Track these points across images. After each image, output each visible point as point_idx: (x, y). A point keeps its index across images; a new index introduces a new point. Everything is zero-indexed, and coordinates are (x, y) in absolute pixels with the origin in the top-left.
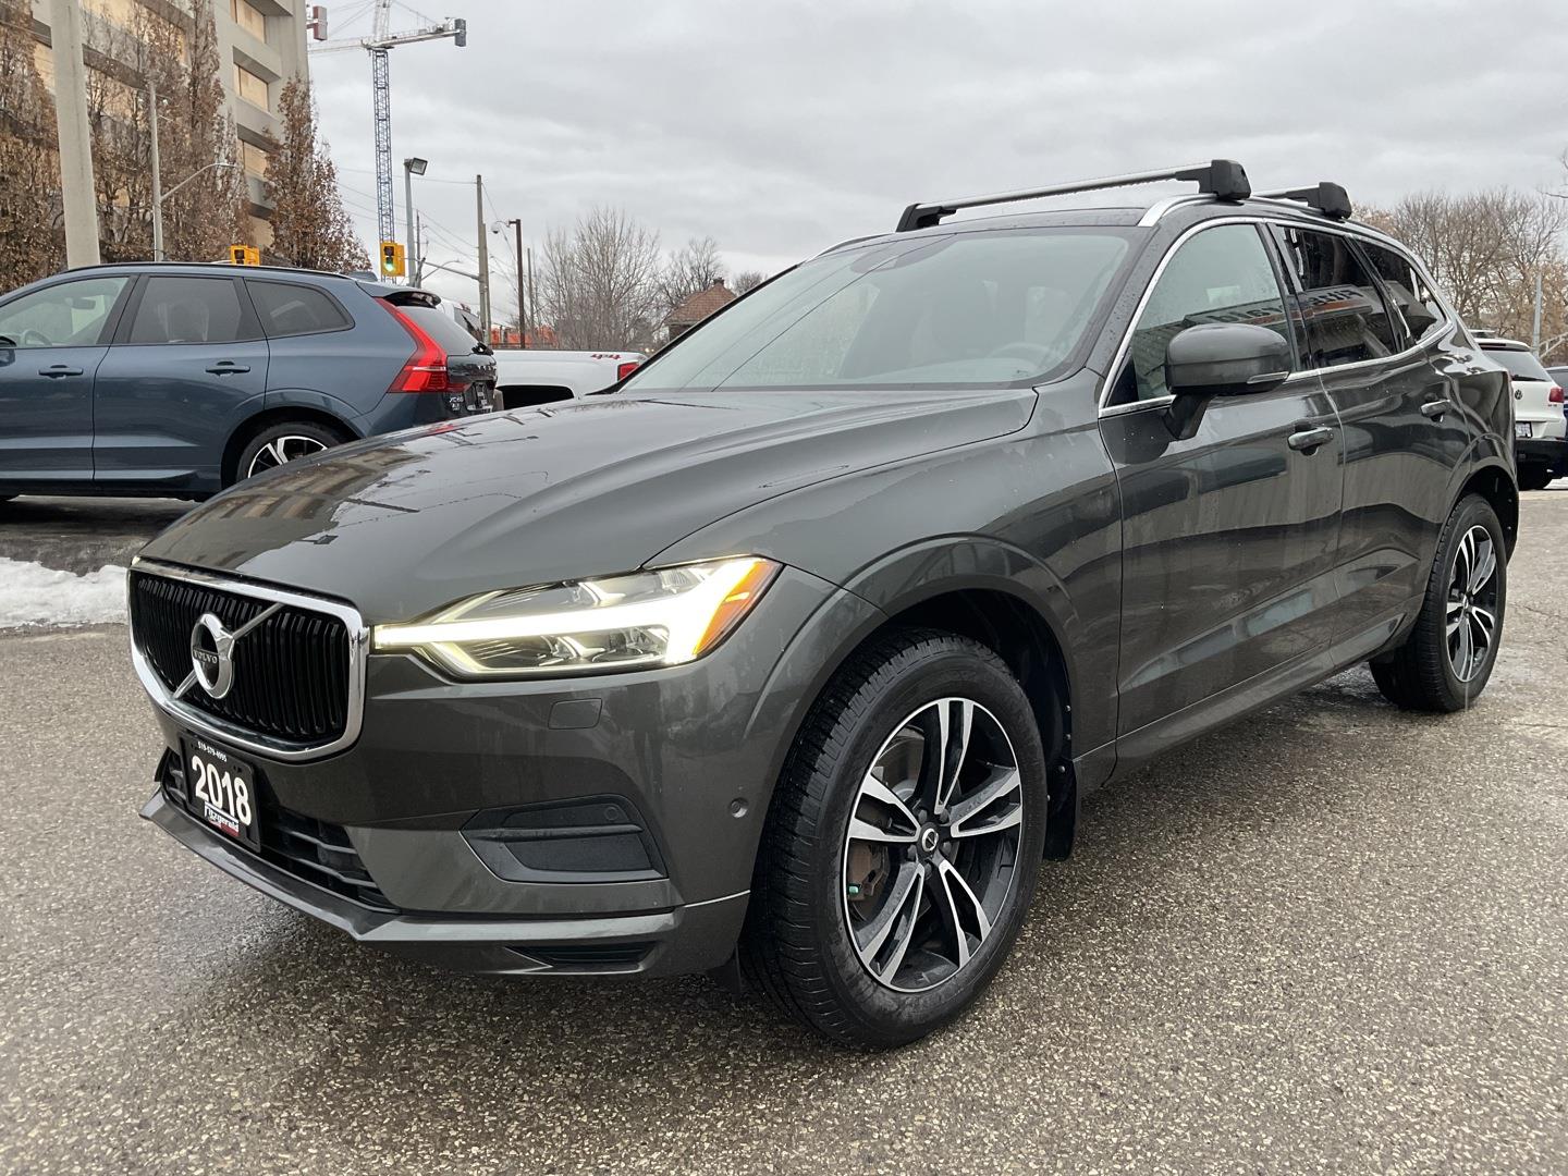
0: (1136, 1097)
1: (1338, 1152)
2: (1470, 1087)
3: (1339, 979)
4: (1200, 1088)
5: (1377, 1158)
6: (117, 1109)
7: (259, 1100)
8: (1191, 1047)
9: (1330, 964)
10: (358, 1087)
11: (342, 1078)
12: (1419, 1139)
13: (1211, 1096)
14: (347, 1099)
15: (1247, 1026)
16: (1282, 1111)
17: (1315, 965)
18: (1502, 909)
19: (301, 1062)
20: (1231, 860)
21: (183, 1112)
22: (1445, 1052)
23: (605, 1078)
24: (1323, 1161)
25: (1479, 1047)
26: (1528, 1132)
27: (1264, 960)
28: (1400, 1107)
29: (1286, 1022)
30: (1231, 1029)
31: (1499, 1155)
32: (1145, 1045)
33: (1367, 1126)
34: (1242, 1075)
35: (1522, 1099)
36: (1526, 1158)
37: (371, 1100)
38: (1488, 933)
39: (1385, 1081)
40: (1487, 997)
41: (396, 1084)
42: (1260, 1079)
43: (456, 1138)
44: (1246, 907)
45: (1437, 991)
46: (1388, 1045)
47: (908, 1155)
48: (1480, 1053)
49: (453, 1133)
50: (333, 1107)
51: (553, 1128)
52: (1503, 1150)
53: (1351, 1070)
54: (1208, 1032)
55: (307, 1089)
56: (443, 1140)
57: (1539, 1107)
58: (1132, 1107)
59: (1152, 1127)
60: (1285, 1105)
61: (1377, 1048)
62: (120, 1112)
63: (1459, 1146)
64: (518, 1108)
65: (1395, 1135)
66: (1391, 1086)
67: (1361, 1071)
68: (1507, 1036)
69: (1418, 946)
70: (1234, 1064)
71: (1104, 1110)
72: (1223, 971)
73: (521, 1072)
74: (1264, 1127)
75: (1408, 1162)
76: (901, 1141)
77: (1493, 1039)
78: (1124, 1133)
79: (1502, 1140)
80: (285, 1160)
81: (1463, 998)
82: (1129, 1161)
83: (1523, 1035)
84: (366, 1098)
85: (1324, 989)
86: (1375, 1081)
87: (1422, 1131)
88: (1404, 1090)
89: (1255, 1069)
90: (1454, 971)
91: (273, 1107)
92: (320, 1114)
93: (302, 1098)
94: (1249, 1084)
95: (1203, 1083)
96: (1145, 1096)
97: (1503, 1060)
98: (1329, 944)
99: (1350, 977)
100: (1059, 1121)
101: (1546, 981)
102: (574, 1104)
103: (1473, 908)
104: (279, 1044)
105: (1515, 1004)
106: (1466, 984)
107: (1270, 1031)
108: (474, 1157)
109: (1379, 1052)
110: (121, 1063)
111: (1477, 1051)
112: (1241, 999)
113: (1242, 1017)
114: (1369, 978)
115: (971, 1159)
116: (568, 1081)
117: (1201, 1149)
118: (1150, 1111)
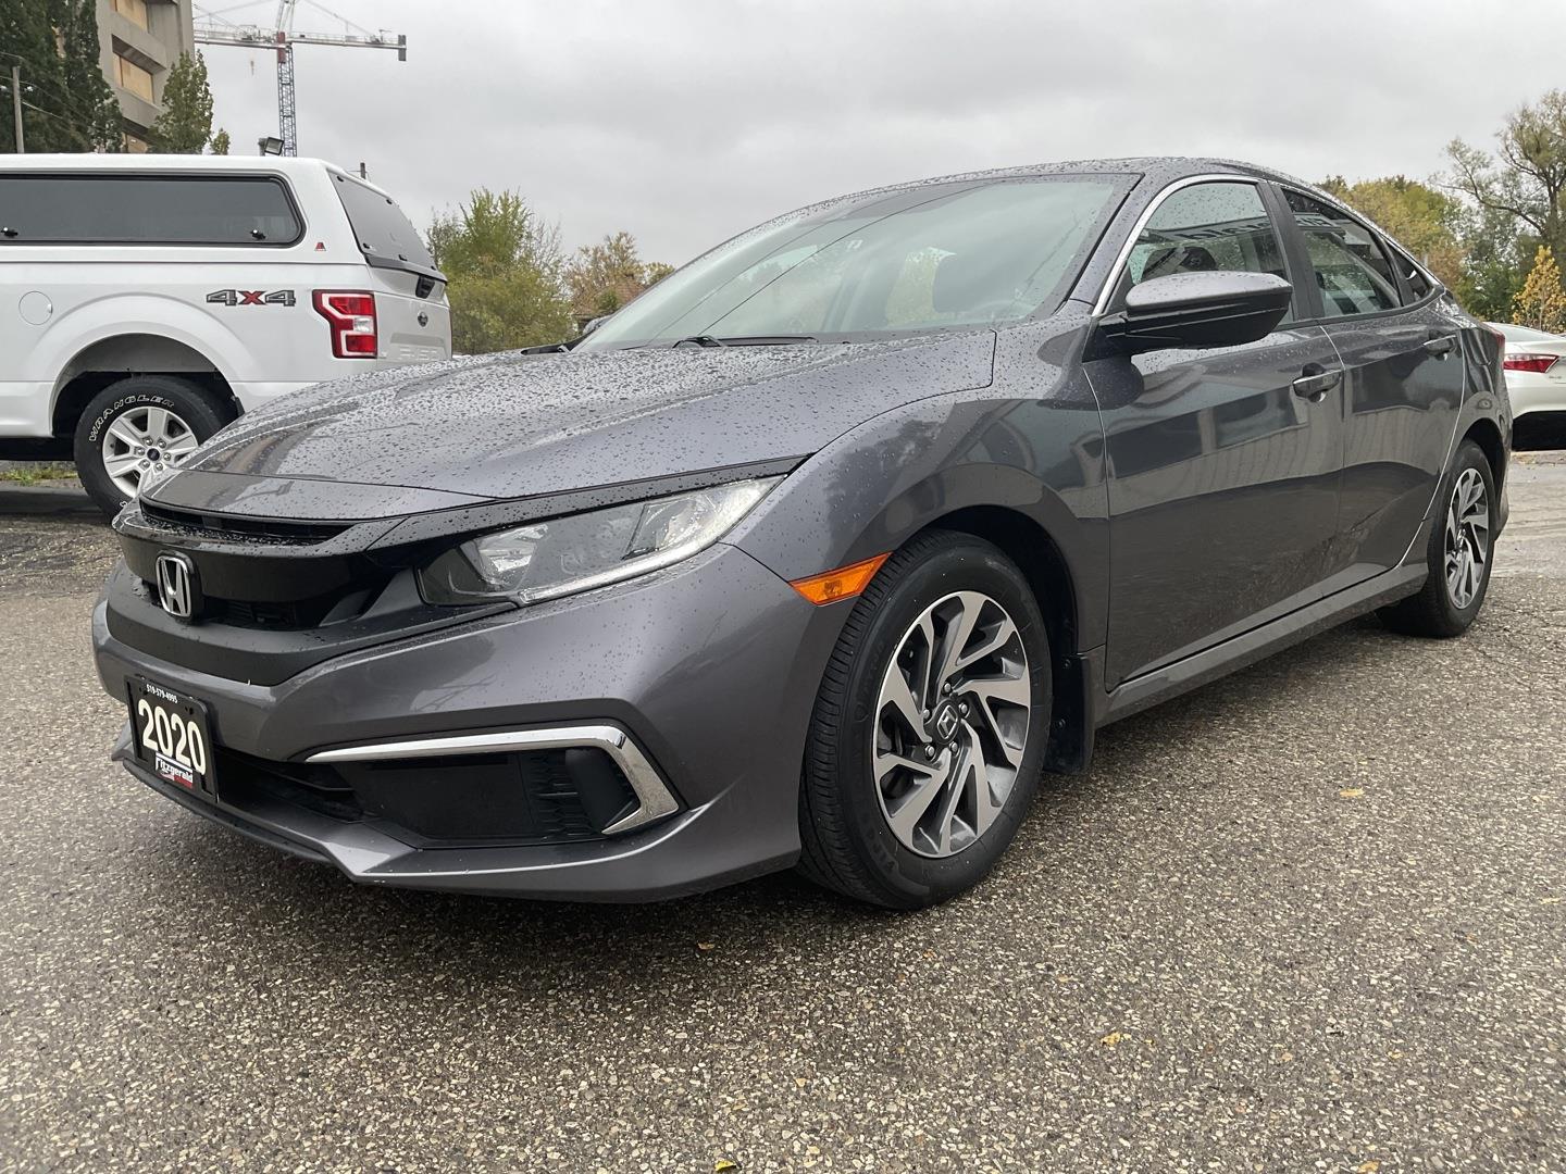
3: (843, 994)
8: (572, 1106)
9: (844, 975)
15: (672, 1070)
18: (1110, 893)
22: (922, 1100)
25: (975, 1089)
27: (761, 971)
29: (729, 1062)
30: (649, 1071)
32: (509, 1105)
38: (1073, 926)
39: (811, 1150)
40: (1025, 1015)
45: (963, 1008)
46: (849, 1091)
53: (773, 1133)
54: (613, 1081)
61: (833, 1097)
67: (786, 1134)
68: (1021, 1072)
69: (976, 944)
70: (614, 1130)
77: (999, 1078)
81: (992, 1018)
83: (1043, 1069)
85: (814, 1010)
86: (797, 1149)
89: (639, 1136)
90: (1001, 979)
97: (996, 1109)
99: (860, 991)
101: (1115, 988)
103: (1072, 893)
105: (1057, 1023)
106: (1006, 997)
107: (700, 1076)
109: (831, 1103)
111: (966, 1096)
112: (690, 1029)
113: (675, 1056)
114: (883, 993)
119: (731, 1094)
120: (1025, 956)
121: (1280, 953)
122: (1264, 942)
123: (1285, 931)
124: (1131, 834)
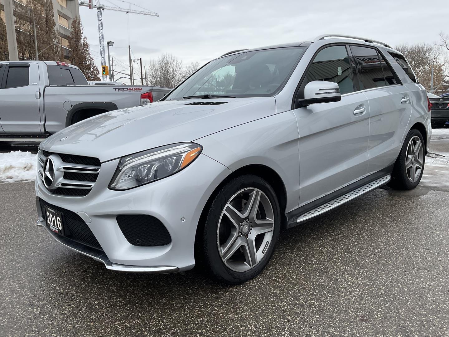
0: (286, 282)
1: (333, 293)
2: (370, 279)
3: (342, 254)
4: (302, 280)
5: (343, 295)
6: (28, 293)
7: (64, 289)
8: (302, 271)
9: (341, 251)
10: (90, 286)
11: (86, 284)
12: (355, 290)
13: (305, 281)
14: (87, 289)
15: (317, 266)
16: (322, 285)
17: (337, 251)
18: (389, 237)
19: (75, 281)
20: (320, 226)
21: (45, 293)
22: (366, 270)
23: (153, 282)
24: (330, 296)
25: (375, 269)
26: (382, 288)
27: (324, 250)
28: (352, 283)
29: (327, 265)
31: (374, 293)
32: (290, 270)
33: (342, 288)
34: (313, 277)
35: (382, 281)
36: (380, 293)
37: (93, 289)
38: (383, 243)
39: (349, 277)
40: (379, 258)
41: (99, 285)
42: (318, 278)
43: (114, 297)
44: (322, 238)
45: (367, 256)
46: (352, 269)
47: (227, 297)
48: (375, 270)
49: (113, 296)
50: (83, 291)
51: (139, 294)
52: (375, 292)
53: (341, 275)
54: (307, 267)
55: (77, 287)
56: (111, 297)
57: (386, 282)
58: (284, 285)
59: (289, 289)
60: (323, 283)
62: (29, 293)
63: (364, 291)
64: (130, 289)
65: (349, 289)
66: (351, 278)
67: (344, 275)
68: (382, 266)
69: (365, 246)
70: (312, 274)
71: (277, 285)
72: (313, 253)
73: (131, 281)
74: (317, 288)
75: (351, 296)
76: (226, 294)
77: (379, 267)
78: (281, 291)
79: (375, 290)
80: (70, 303)
81: (373, 258)
82: (282, 297)
83: (386, 266)
84: (92, 288)
85: (338, 257)
86: (347, 277)
87: (356, 288)
88: (354, 279)
89: (317, 275)
90: (372, 252)
91: (68, 291)
92: (79, 292)
93: (75, 289)
94: (315, 279)
95: (303, 279)
96: (288, 282)
97: (380, 272)
98: (342, 246)
99: (345, 253)
100: (265, 288)
101: (395, 253)
102: (144, 288)
103: (381, 237)
104: (70, 277)
105: (386, 259)
106: (375, 255)
107: (322, 267)
108: (118, 301)
109: (349, 271)
110: (29, 282)
112: (316, 259)
113: (316, 264)
114: (350, 254)
115: (242, 297)
116: (143, 283)
117: (300, 294)
118: (289, 285)
119: (330, 269)
120: (376, 248)
121: (426, 247)
122: (422, 245)
123: (426, 243)
124: (389, 226)
